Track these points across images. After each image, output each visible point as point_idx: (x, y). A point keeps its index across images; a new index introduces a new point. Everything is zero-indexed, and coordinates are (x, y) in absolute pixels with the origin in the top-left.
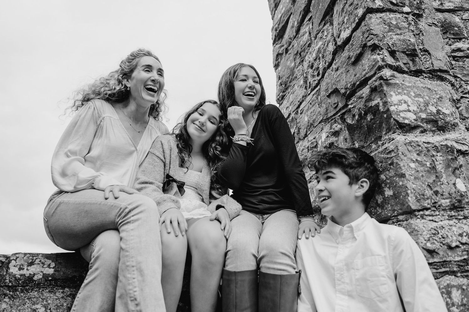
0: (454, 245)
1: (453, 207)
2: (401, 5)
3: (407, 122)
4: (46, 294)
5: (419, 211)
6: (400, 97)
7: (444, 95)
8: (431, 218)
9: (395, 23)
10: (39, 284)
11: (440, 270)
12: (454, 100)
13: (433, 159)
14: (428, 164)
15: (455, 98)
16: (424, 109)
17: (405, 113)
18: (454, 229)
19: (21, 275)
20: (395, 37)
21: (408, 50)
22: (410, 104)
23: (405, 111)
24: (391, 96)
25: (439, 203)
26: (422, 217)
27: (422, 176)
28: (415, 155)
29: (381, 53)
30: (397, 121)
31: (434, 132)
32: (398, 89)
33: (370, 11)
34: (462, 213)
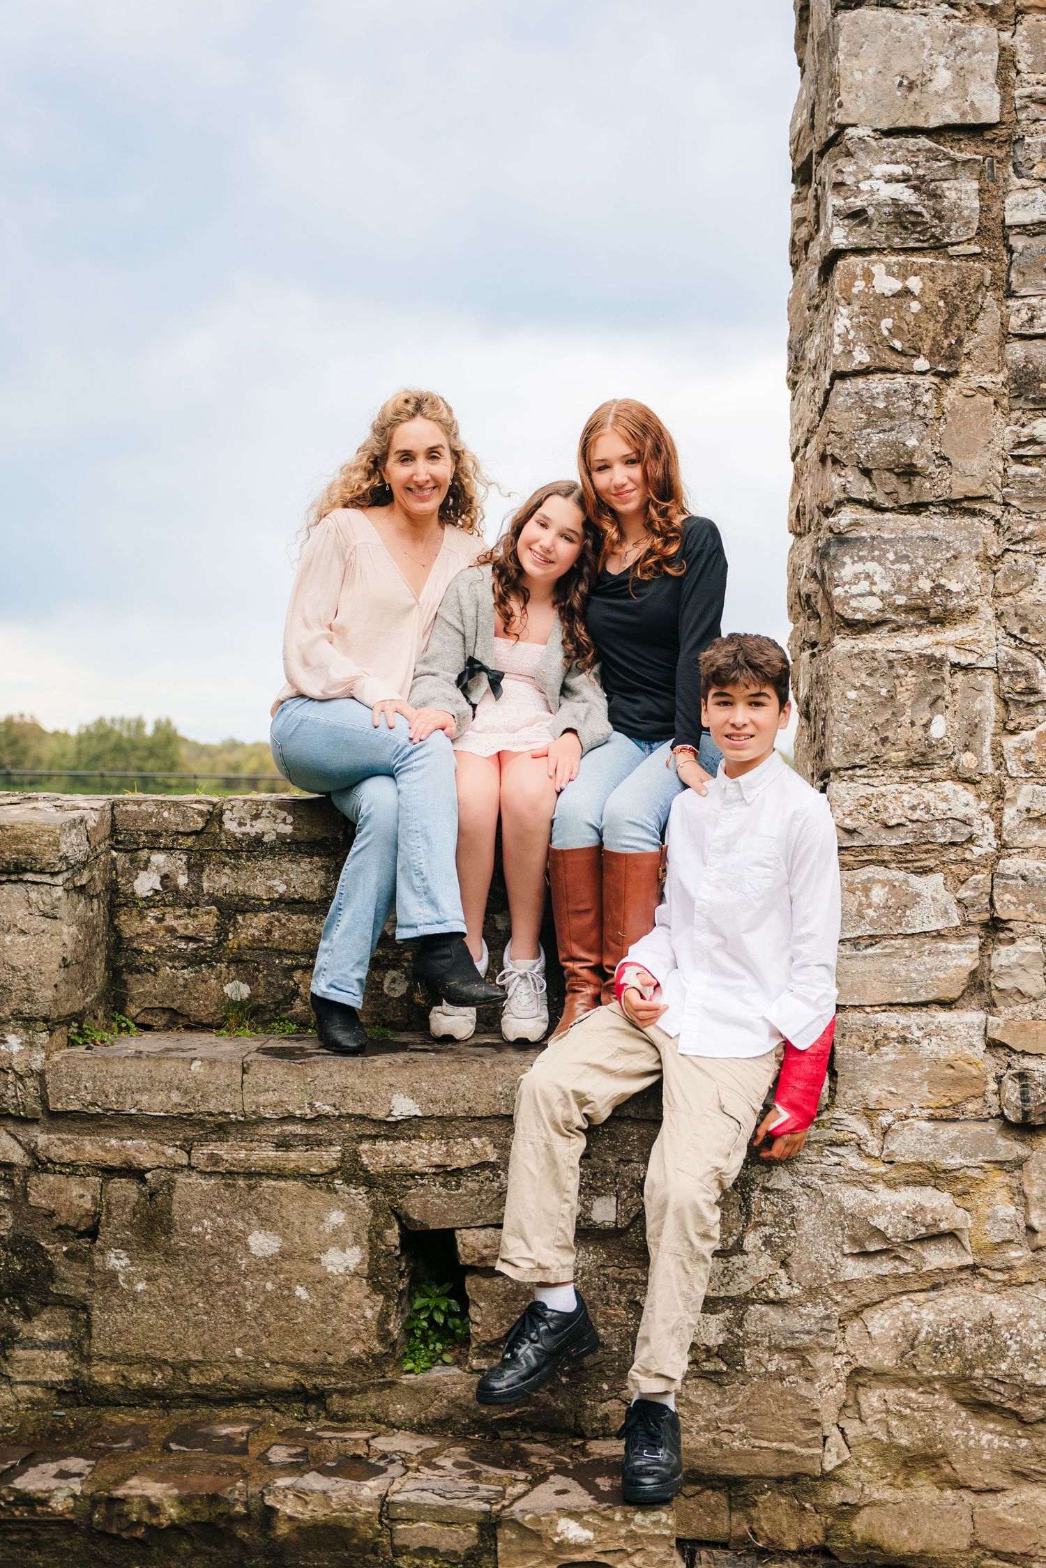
0: (893, 822)
1: (911, 764)
2: (914, 353)
3: (859, 616)
4: (286, 864)
5: (847, 769)
6: (859, 567)
7: (965, 548)
8: (866, 781)
9: (881, 405)
10: (272, 849)
11: (861, 858)
12: (988, 558)
13: (897, 682)
14: (884, 692)
15: (990, 553)
16: (905, 585)
17: (861, 599)
18: (906, 797)
19: (244, 834)
20: (875, 438)
21: (897, 467)
22: (876, 579)
23: (862, 595)
24: (844, 564)
25: (886, 758)
26: (851, 779)
27: (867, 713)
28: (864, 676)
29: (843, 473)
30: (842, 617)
31: (920, 627)
32: (860, 550)
33: (839, 376)
34: (928, 773)
